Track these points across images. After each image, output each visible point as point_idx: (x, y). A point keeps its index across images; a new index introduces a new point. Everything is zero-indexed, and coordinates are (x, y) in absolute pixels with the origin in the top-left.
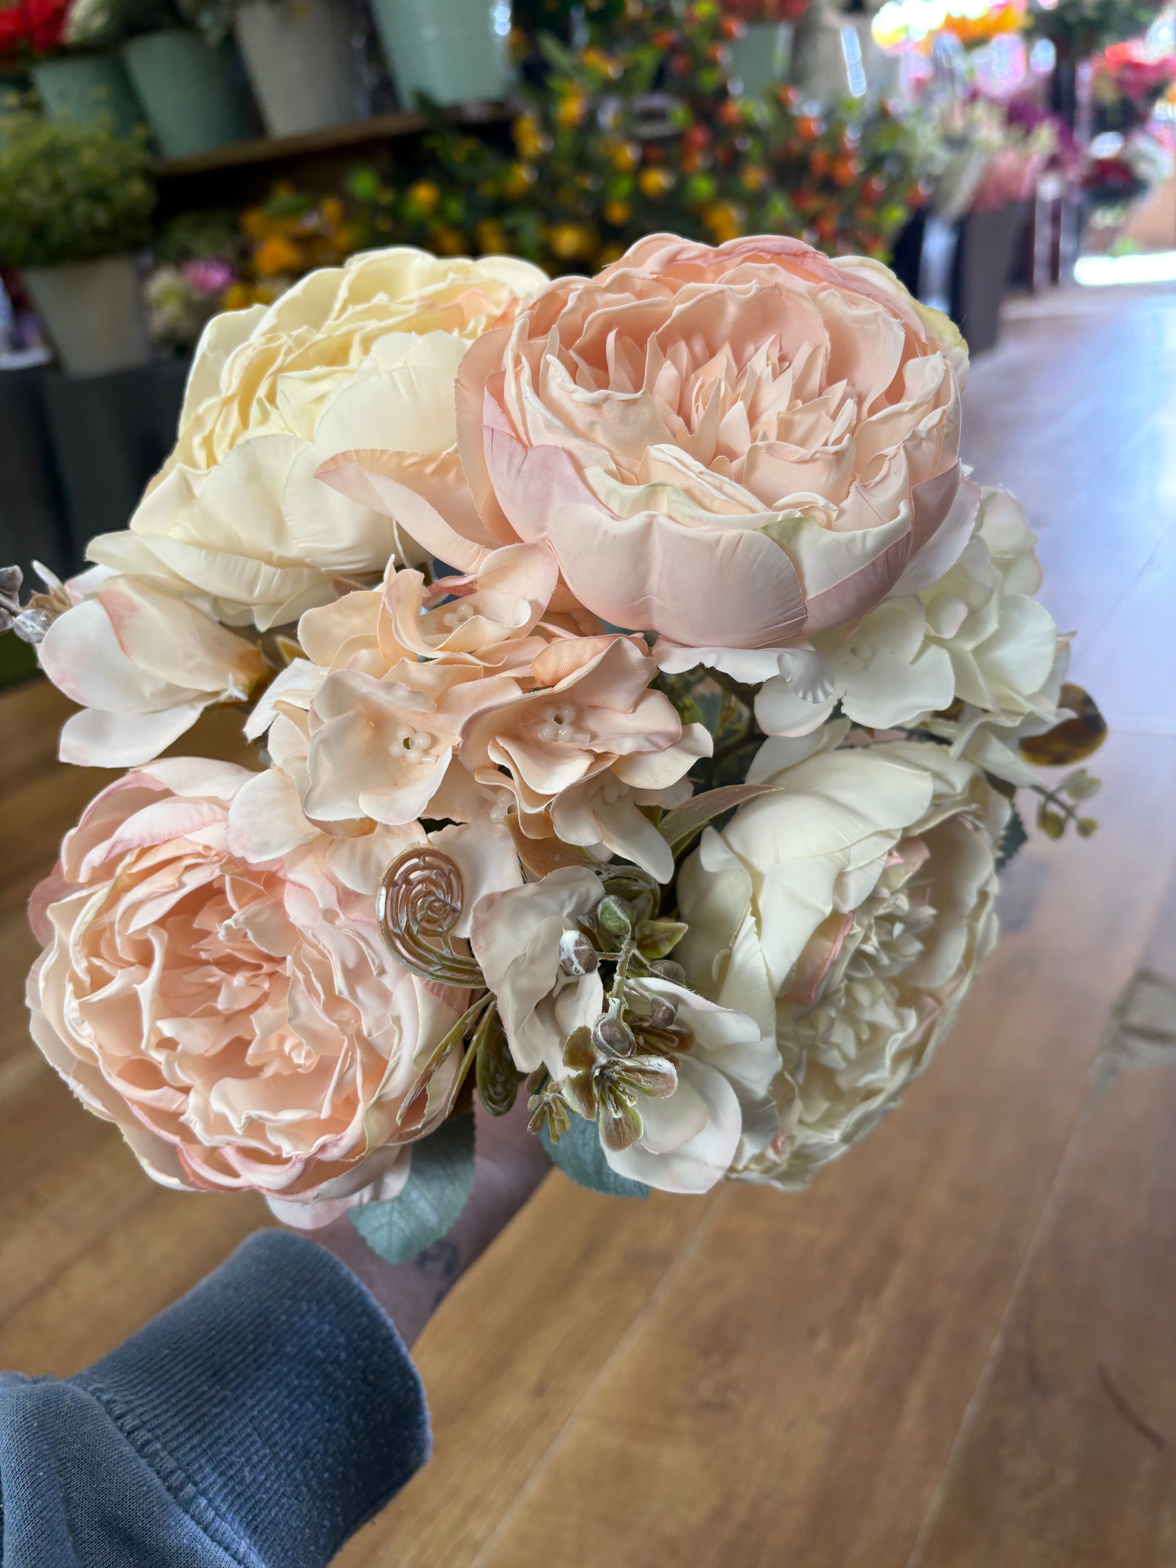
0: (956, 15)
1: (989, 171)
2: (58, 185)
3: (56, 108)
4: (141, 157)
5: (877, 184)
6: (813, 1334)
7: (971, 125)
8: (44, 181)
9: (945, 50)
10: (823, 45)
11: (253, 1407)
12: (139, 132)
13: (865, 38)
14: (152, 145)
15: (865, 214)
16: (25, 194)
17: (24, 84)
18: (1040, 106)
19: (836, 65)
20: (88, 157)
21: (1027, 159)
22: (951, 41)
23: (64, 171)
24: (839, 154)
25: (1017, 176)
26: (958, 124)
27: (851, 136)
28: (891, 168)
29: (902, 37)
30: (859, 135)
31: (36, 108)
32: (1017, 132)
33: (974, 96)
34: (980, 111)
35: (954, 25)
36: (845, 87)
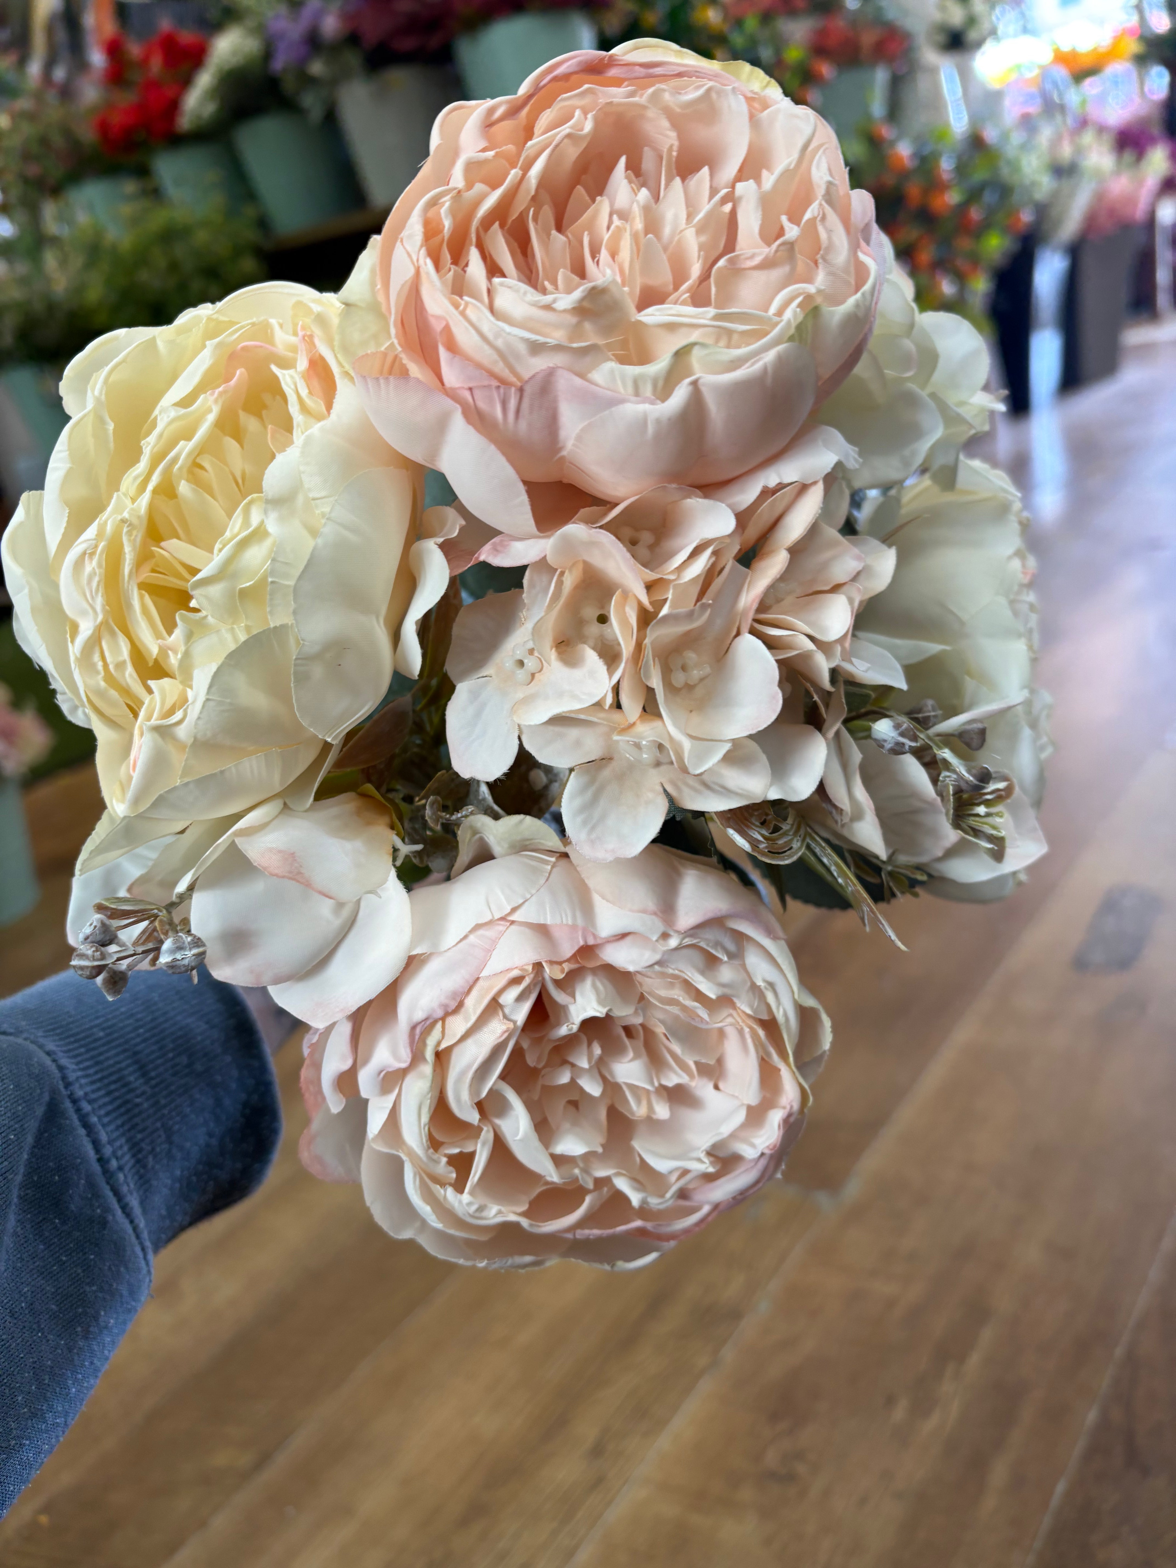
0: (1066, 48)
1: (1100, 197)
2: (174, 266)
3: (173, 192)
4: (251, 235)
5: (975, 214)
6: (890, 1401)
7: (1079, 151)
8: (160, 260)
9: (1055, 84)
10: (922, 84)
11: (165, 1106)
12: (250, 212)
13: (965, 75)
14: (263, 223)
15: (964, 244)
16: (144, 276)
17: (143, 172)
18: (1156, 130)
19: (936, 103)
20: (201, 237)
21: (1140, 183)
22: (1062, 73)
23: (180, 251)
24: (934, 185)
25: (1131, 200)
26: (1066, 151)
27: (946, 165)
28: (989, 197)
29: (1013, 76)
30: (954, 166)
31: (155, 194)
32: (1129, 156)
33: (1083, 123)
34: (1088, 138)
35: (1061, 58)
36: (947, 124)
